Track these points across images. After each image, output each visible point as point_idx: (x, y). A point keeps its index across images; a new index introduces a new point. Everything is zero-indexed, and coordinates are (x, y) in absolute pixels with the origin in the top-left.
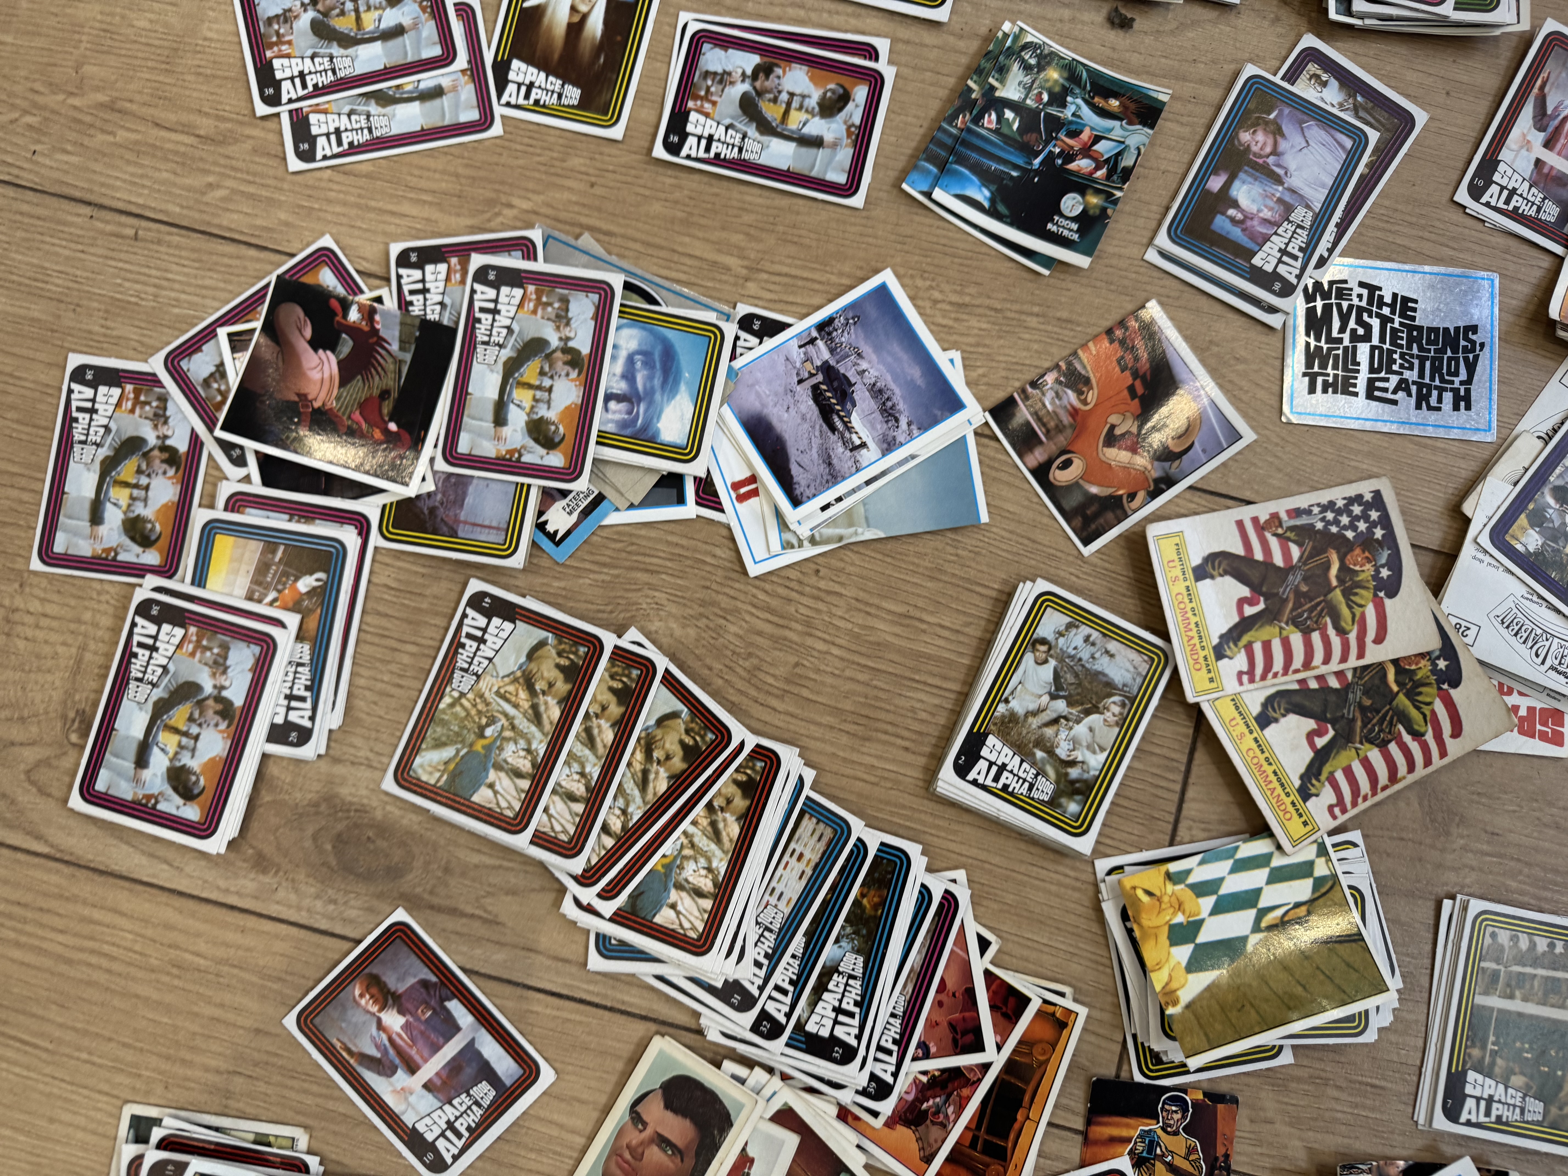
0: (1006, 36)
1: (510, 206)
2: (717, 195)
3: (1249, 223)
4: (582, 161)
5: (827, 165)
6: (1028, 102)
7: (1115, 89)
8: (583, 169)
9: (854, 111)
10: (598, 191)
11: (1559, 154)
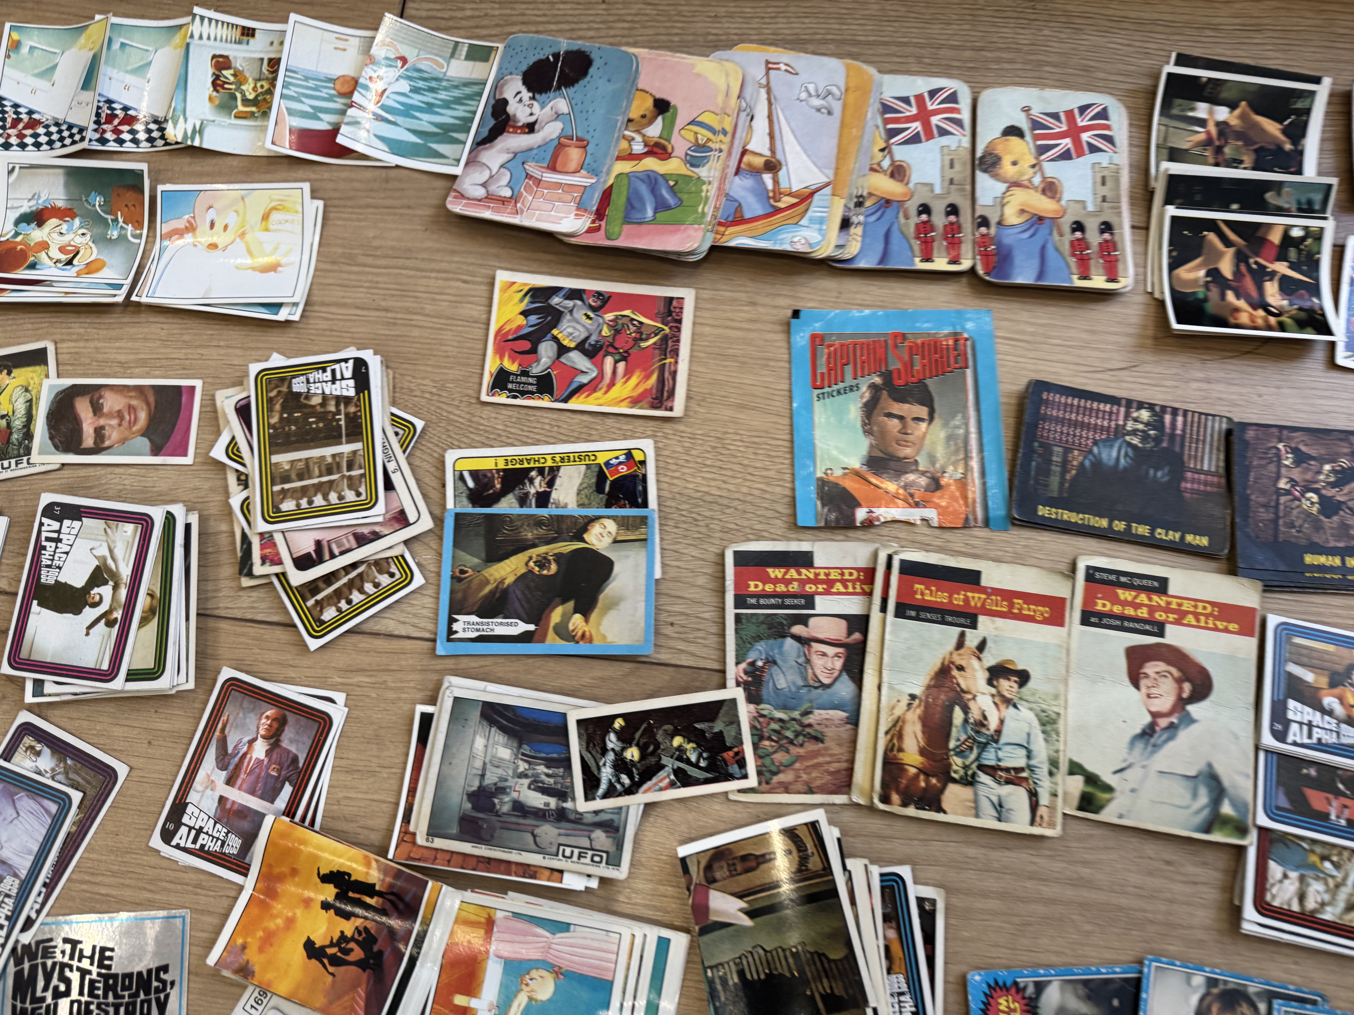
11: (239, 789)
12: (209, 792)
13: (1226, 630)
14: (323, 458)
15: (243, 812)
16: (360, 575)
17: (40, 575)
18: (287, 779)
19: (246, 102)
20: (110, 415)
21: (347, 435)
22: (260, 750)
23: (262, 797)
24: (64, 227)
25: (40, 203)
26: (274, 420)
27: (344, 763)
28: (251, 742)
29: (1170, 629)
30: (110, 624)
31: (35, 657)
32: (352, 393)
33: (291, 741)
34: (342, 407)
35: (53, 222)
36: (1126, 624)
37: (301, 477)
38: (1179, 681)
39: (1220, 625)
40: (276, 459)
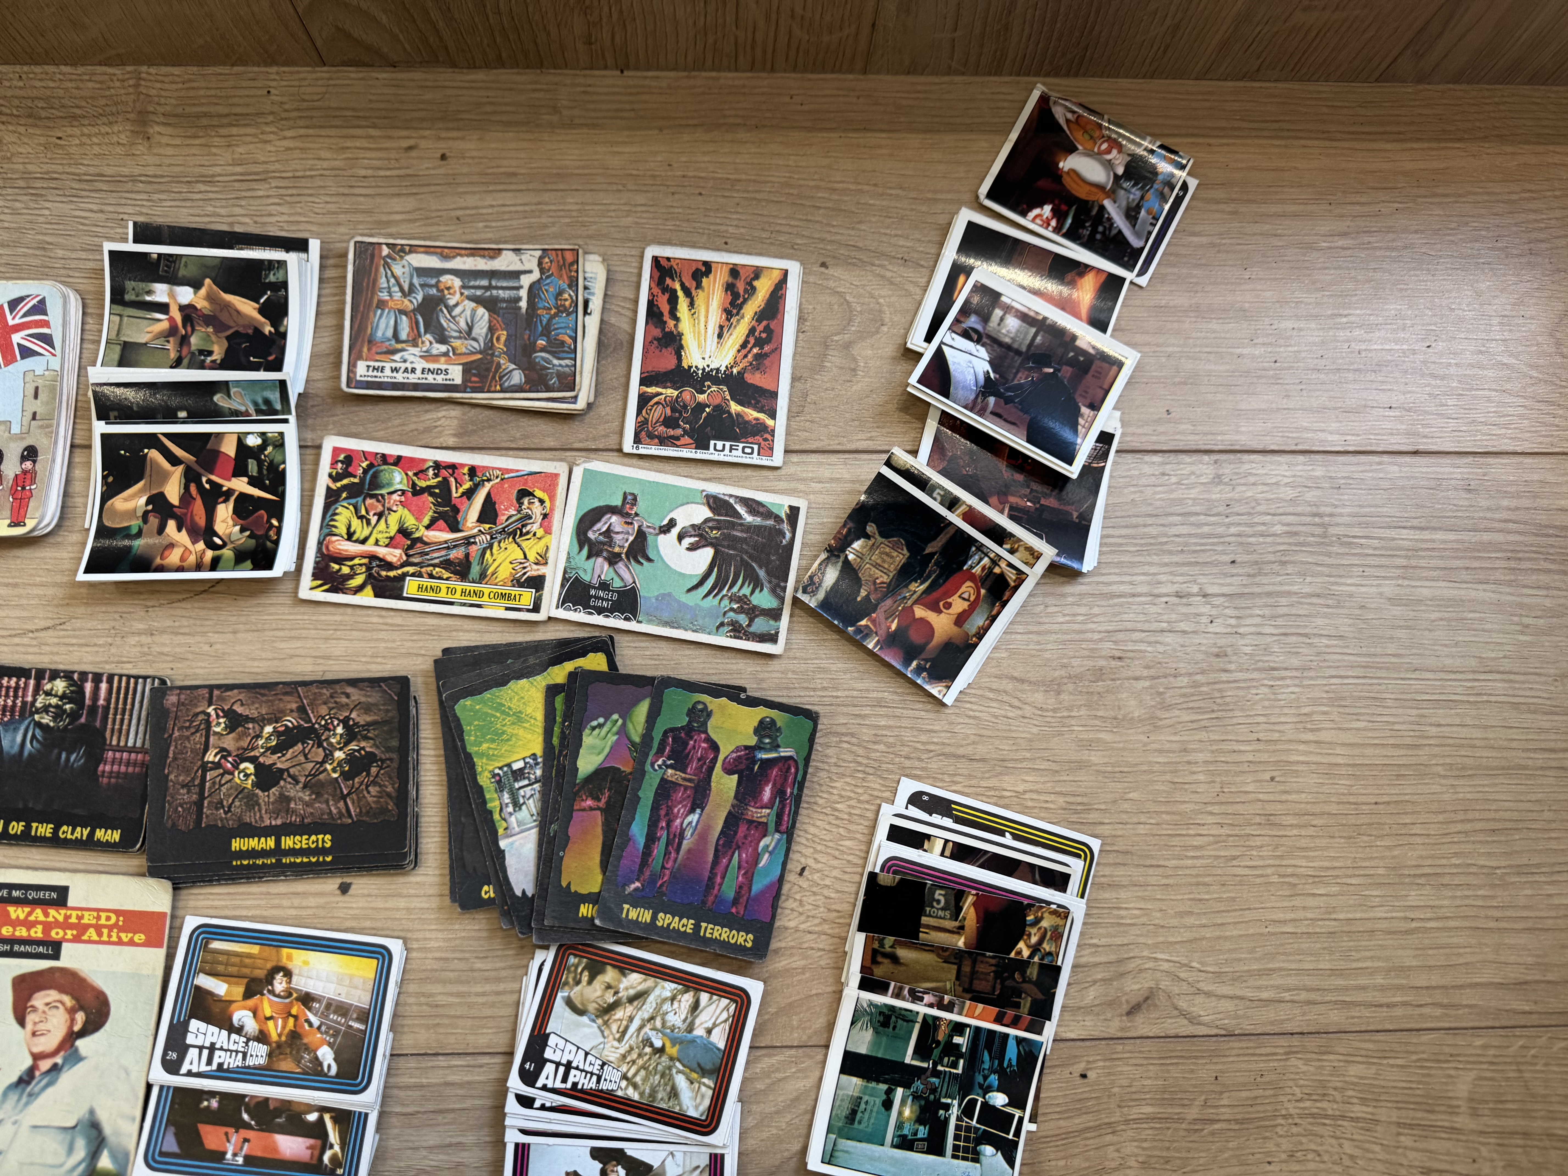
13: (131, 943)
29: (67, 949)
36: (16, 948)
38: (72, 1012)
39: (125, 937)
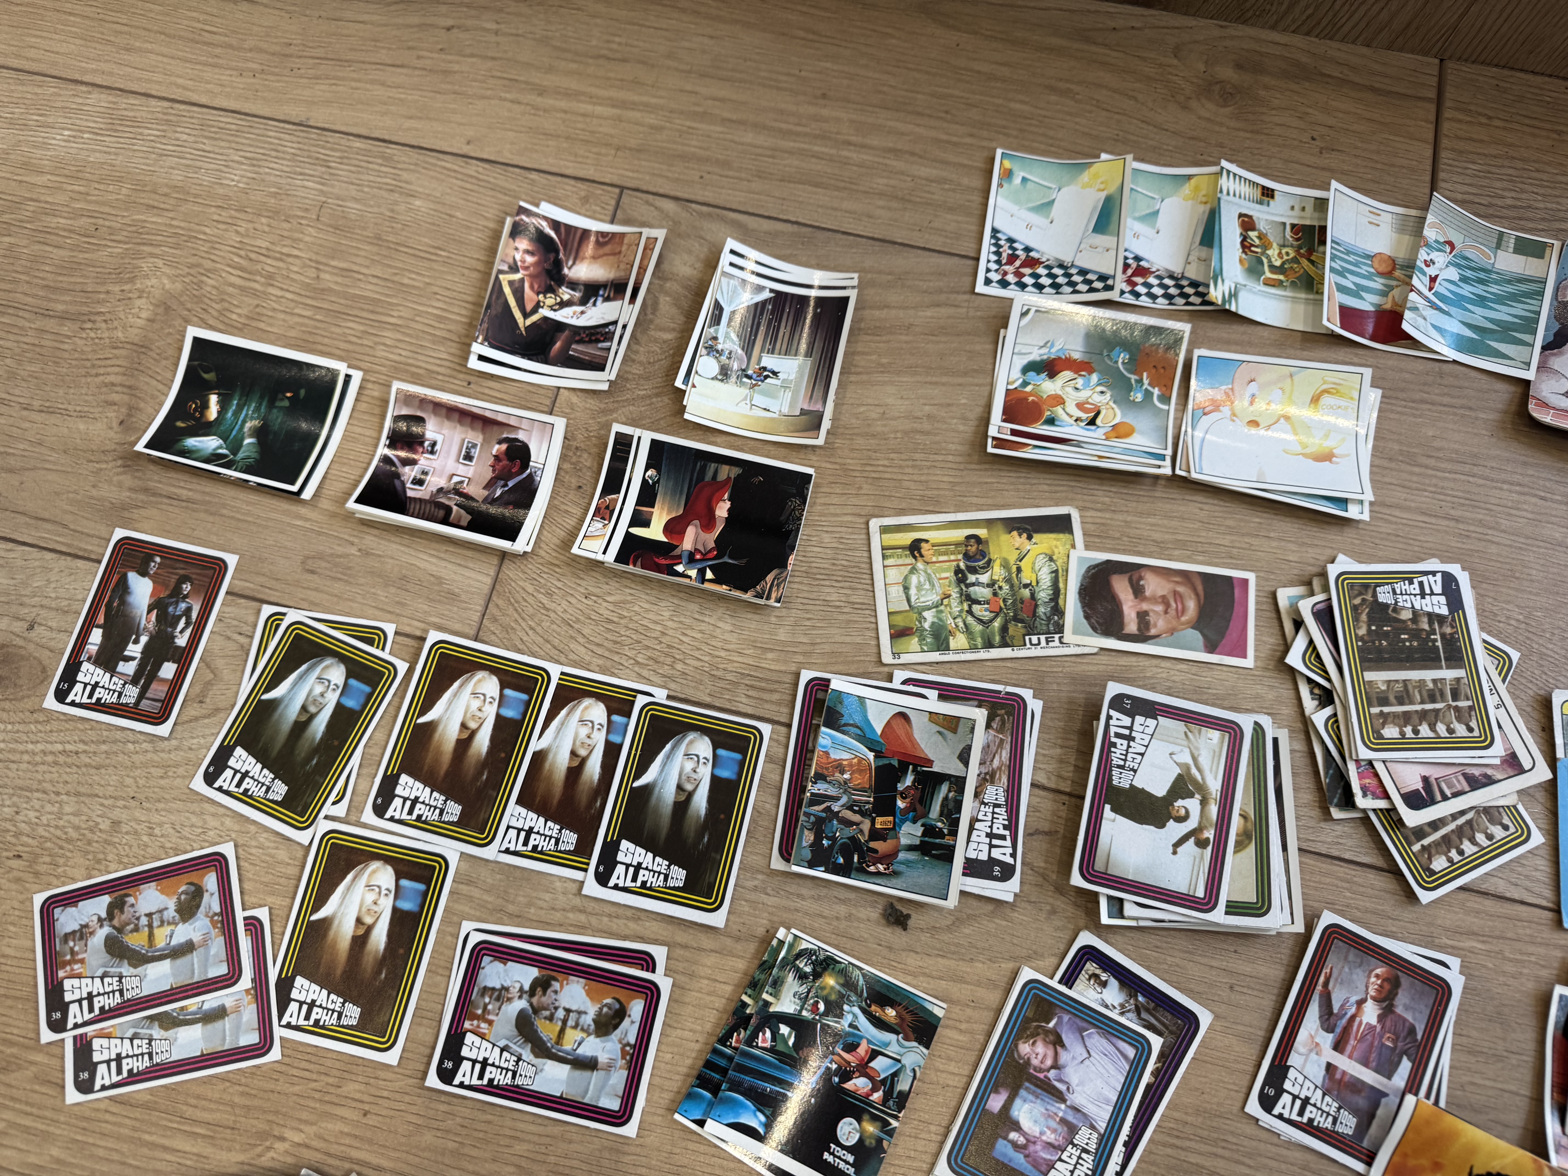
0: (781, 943)
1: (282, 1139)
2: (489, 1122)
3: (1032, 1148)
4: (357, 1086)
5: (600, 1090)
6: (804, 1013)
7: (892, 996)
8: (358, 1096)
9: (630, 1029)
10: (371, 1120)
11: (1350, 1057)
12: (1313, 1056)
14: (1422, 682)
15: (1356, 1086)
16: (1469, 822)
17: (1111, 776)
18: (1405, 1052)
19: (1273, 268)
20: (1153, 600)
21: (1446, 659)
22: (1370, 1014)
23: (1377, 1071)
24: (1080, 382)
25: (1053, 352)
26: (1362, 631)
27: (1464, 1040)
28: (1360, 1003)
30: (1202, 844)
31: (1113, 871)
32: (1444, 611)
33: (1407, 1008)
34: (1436, 626)
35: (1067, 374)
37: (1401, 702)
40: (1369, 676)
